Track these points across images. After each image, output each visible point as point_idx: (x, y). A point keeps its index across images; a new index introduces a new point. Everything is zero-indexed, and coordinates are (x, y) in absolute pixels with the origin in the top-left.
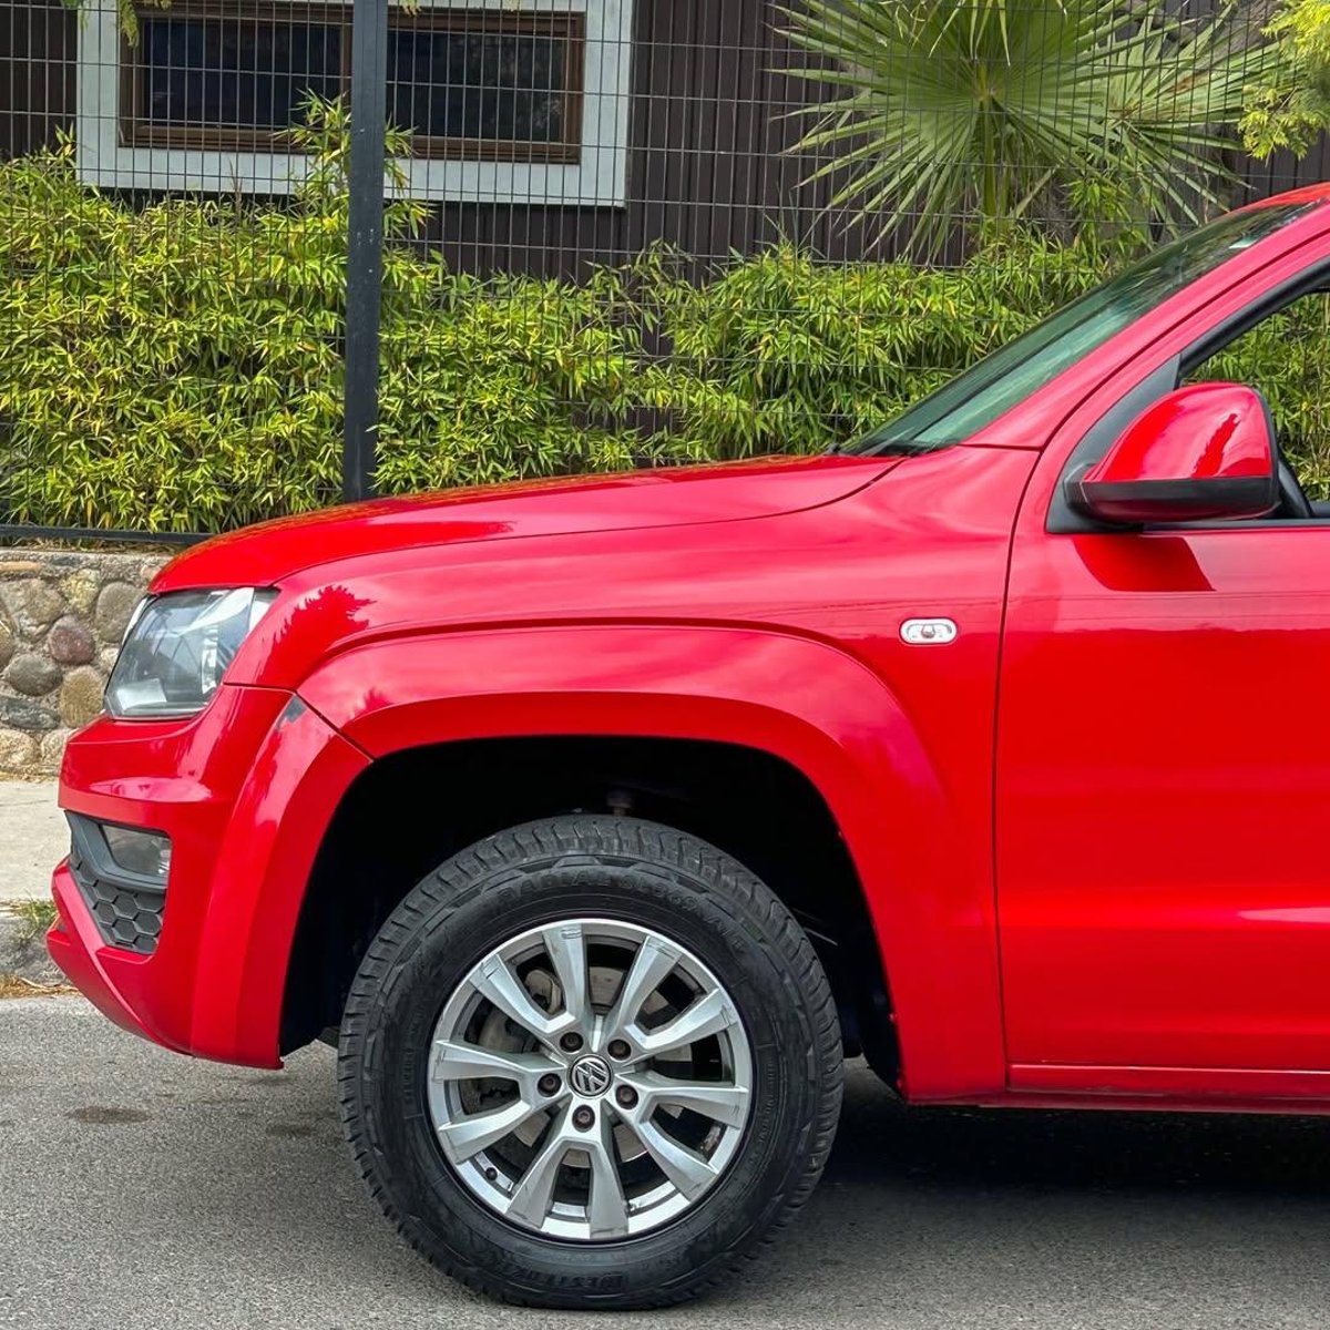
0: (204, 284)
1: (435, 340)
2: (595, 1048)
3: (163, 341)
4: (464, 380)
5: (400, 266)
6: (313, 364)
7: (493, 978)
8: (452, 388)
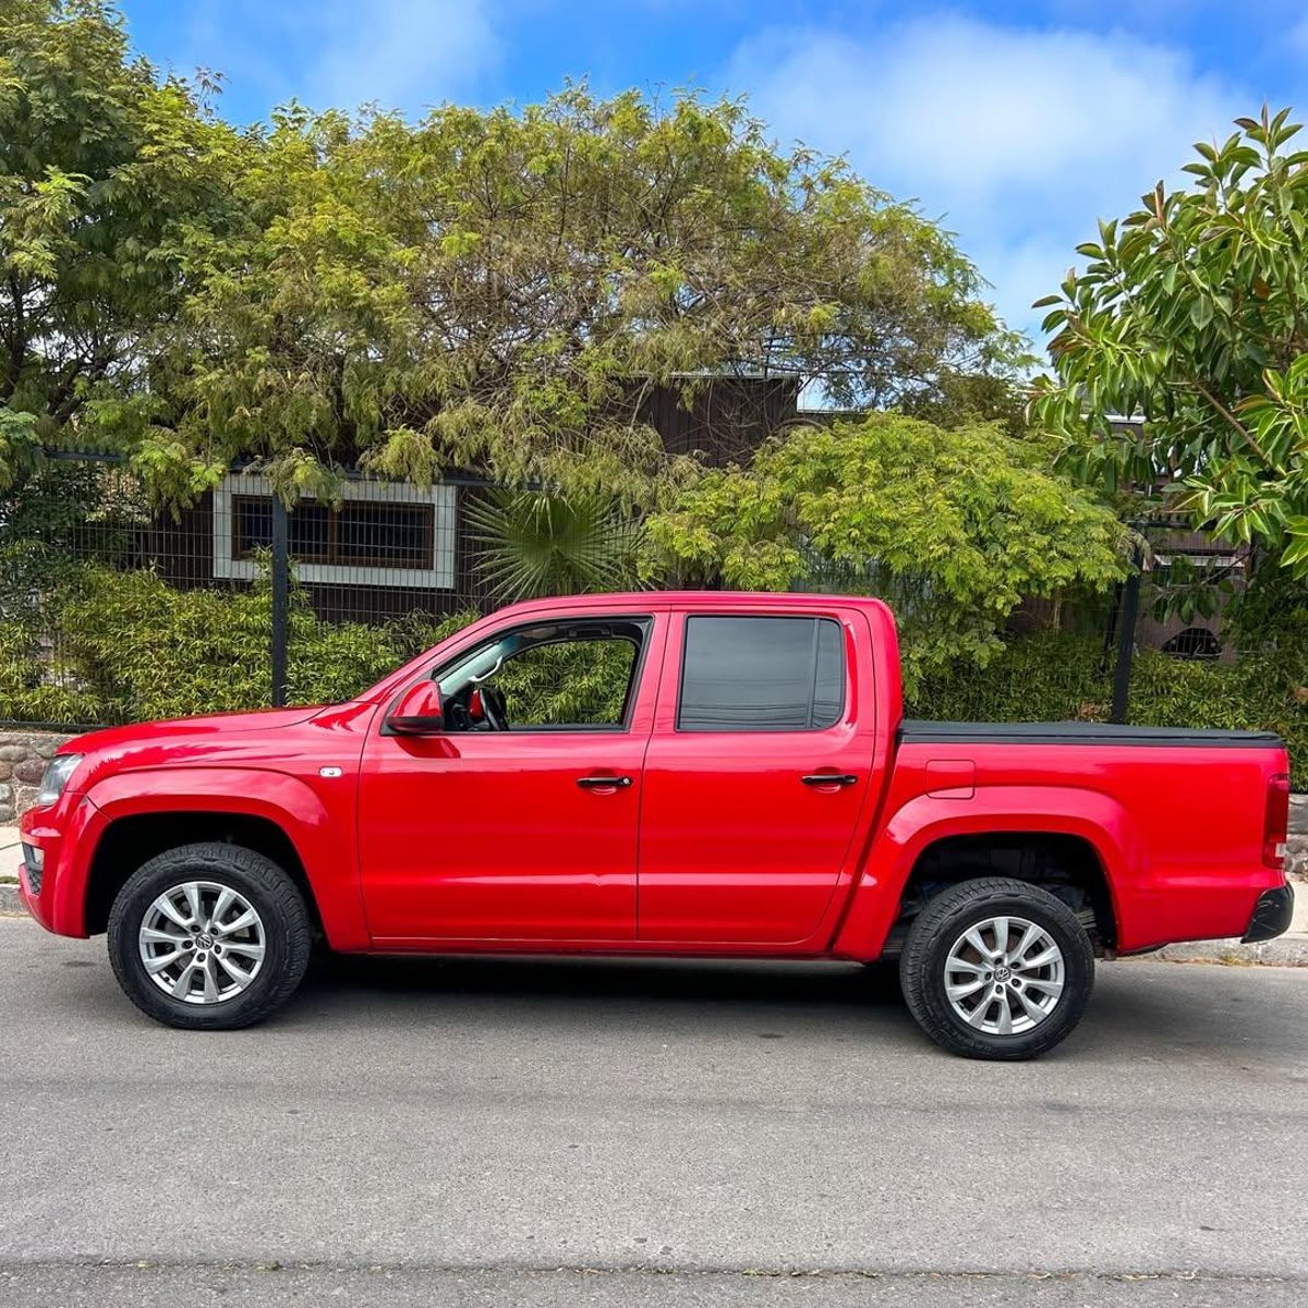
0: (211, 625)
1: (310, 649)
2: (206, 931)
3: (194, 649)
4: (324, 665)
5: (296, 618)
6: (259, 659)
7: (164, 905)
8: (318, 670)
